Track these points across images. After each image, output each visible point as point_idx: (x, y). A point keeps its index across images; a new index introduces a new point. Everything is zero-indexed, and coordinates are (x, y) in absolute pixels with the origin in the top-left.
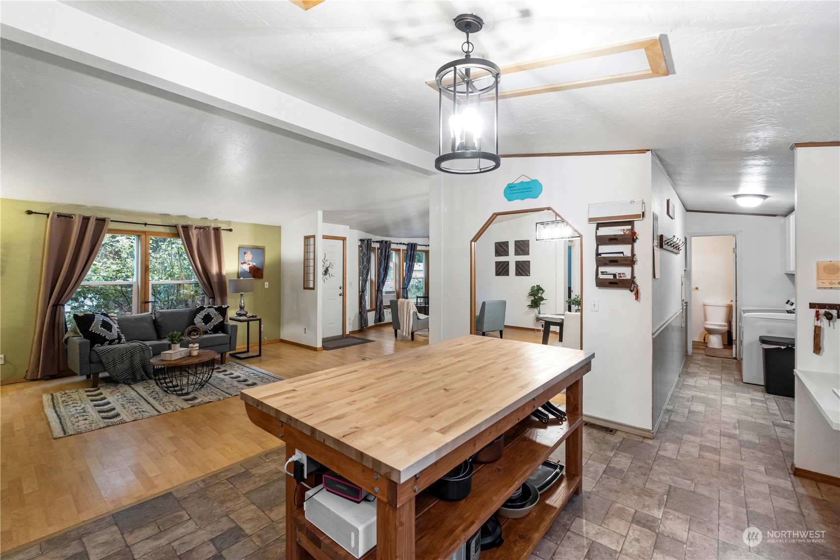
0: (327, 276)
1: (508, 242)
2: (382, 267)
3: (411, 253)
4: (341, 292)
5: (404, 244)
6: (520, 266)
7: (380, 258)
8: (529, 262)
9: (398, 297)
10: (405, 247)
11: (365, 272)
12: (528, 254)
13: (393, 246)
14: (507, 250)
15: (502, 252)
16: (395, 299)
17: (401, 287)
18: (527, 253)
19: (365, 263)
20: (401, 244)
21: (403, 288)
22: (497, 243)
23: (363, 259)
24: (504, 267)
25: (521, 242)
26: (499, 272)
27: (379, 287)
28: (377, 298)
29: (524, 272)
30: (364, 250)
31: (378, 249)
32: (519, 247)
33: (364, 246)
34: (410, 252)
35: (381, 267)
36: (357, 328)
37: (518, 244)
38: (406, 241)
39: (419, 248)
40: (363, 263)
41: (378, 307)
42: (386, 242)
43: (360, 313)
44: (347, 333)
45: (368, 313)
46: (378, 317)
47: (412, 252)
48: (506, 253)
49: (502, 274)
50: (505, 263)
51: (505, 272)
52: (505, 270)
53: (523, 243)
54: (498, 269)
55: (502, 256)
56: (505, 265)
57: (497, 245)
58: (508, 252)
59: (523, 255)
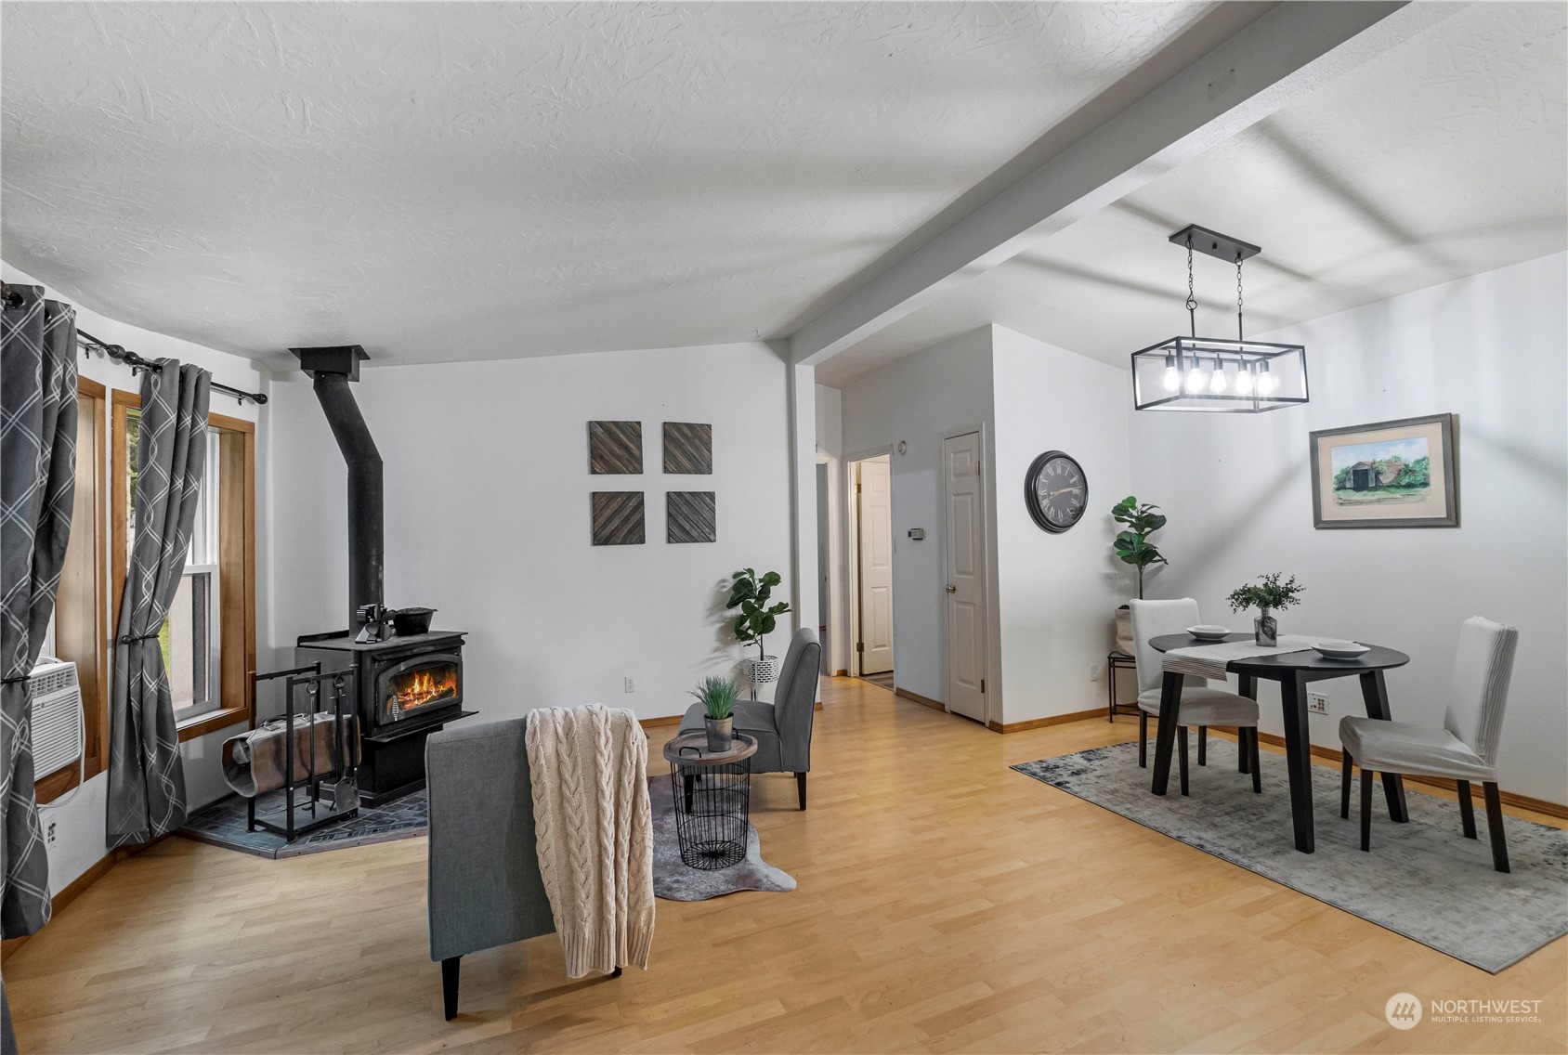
1: (639, 423)
6: (682, 509)
8: (711, 496)
10: (131, 380)
12: (708, 468)
14: (636, 451)
15: (618, 458)
18: (704, 465)
21: (126, 641)
22: (599, 423)
24: (627, 511)
25: (686, 430)
26: (607, 532)
32: (679, 447)
37: (677, 434)
39: (216, 402)
47: (188, 420)
48: (634, 464)
49: (619, 541)
50: (628, 498)
51: (630, 532)
52: (631, 525)
53: (692, 433)
54: (602, 520)
55: (620, 473)
56: (630, 504)
57: (599, 433)
58: (639, 461)
59: (690, 473)
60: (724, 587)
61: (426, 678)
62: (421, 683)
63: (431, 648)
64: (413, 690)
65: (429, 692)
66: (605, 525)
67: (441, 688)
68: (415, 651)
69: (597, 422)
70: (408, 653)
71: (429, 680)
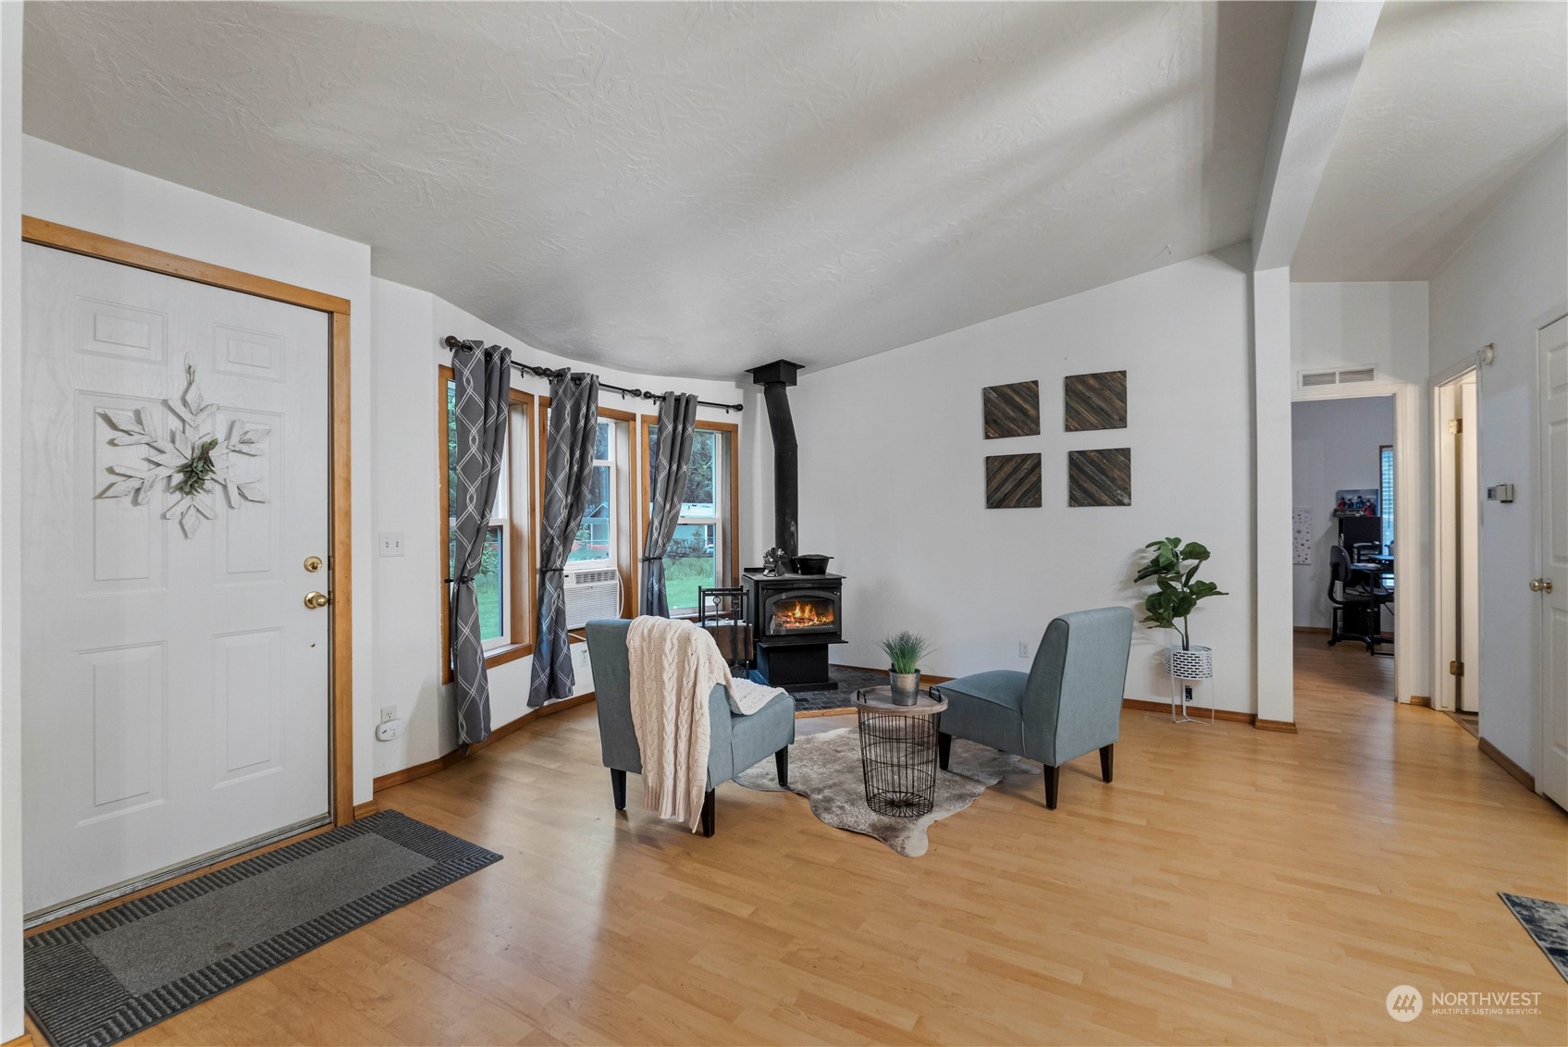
0: (209, 498)
1: (1036, 383)
2: (562, 476)
3: (675, 429)
4: (318, 583)
5: (648, 395)
6: (1089, 469)
7: (553, 440)
8: (1126, 453)
9: (628, 613)
10: (651, 409)
11: (472, 490)
12: (1121, 422)
13: (605, 400)
14: (1032, 412)
15: (1013, 420)
16: (612, 615)
17: (640, 555)
18: (1116, 419)
19: (474, 449)
20: (636, 393)
21: (647, 559)
22: (993, 389)
23: (463, 433)
24: (1022, 474)
25: (1092, 382)
26: (999, 495)
27: (547, 556)
28: (538, 603)
29: (1102, 487)
30: (470, 391)
31: (545, 403)
32: (1086, 401)
33: (466, 373)
34: (670, 427)
35: (555, 476)
36: (431, 748)
37: (1080, 387)
38: (659, 385)
39: (702, 414)
40: (464, 447)
41: (546, 638)
42: (578, 379)
43: (450, 677)
44: (363, 793)
45: (489, 672)
46: (544, 678)
47: (680, 429)
48: (1030, 425)
49: (1013, 503)
50: (1023, 460)
51: (1025, 494)
52: (1026, 488)
53: (1100, 383)
54: (995, 483)
55: (1014, 436)
56: (1025, 466)
57: (994, 399)
58: (1036, 421)
59: (1096, 428)
60: (1143, 558)
61: (807, 609)
62: (803, 611)
63: (808, 585)
64: (794, 614)
65: (810, 620)
66: (997, 489)
67: (824, 619)
68: (795, 586)
69: (991, 388)
70: (789, 587)
71: (811, 611)
